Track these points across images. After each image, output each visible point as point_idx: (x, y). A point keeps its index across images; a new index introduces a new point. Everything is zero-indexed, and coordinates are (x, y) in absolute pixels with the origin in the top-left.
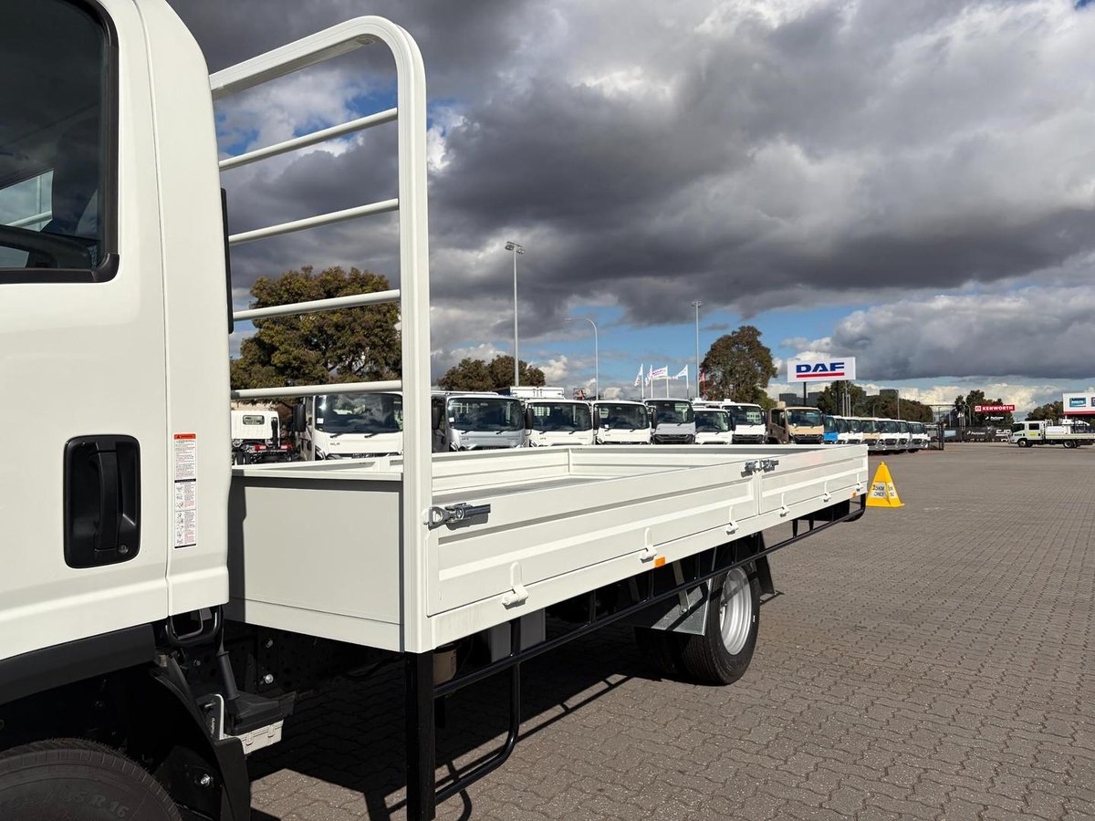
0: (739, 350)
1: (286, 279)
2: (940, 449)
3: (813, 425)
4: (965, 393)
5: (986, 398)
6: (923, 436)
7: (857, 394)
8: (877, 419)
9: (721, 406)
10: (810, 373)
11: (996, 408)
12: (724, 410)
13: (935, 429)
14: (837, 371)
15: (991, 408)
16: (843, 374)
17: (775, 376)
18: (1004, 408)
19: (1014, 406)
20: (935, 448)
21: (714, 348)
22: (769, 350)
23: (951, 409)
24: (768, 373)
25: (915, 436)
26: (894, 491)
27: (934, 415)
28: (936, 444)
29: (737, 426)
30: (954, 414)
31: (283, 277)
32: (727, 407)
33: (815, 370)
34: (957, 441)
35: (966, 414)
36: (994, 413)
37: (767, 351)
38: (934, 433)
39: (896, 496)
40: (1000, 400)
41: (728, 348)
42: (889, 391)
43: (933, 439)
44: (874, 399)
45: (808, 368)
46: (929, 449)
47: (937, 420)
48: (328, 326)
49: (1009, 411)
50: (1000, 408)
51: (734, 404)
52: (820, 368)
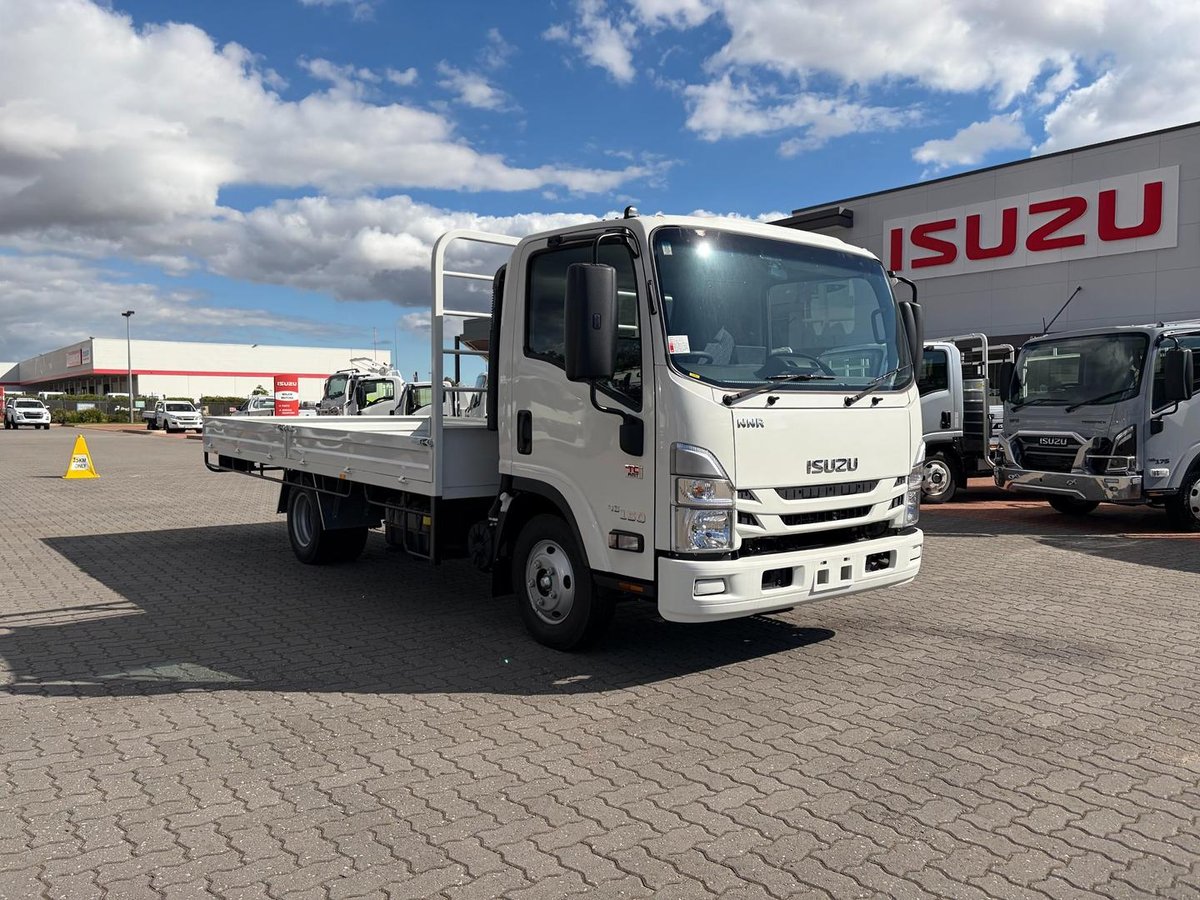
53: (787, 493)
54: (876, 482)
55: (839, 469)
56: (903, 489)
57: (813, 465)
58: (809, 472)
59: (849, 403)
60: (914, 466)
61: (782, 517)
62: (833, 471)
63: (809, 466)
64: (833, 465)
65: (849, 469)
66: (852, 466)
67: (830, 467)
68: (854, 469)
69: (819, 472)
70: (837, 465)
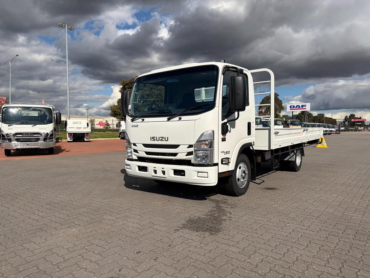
1: (131, 80)
2: (339, 134)
3: (297, 125)
4: (348, 115)
5: (356, 116)
6: (333, 129)
7: (310, 115)
8: (318, 124)
10: (295, 108)
11: (359, 120)
13: (337, 127)
14: (304, 108)
15: (357, 120)
16: (306, 109)
17: (283, 110)
18: (362, 120)
19: (365, 119)
20: (337, 133)
21: (263, 100)
22: (282, 101)
23: (343, 120)
24: (281, 109)
25: (331, 129)
26: (325, 143)
27: (337, 123)
28: (338, 132)
30: (344, 122)
31: (130, 80)
33: (296, 107)
34: (345, 131)
35: (349, 122)
36: (358, 122)
37: (281, 101)
38: (337, 128)
39: (326, 145)
40: (360, 117)
41: (268, 100)
42: (321, 114)
43: (337, 130)
44: (316, 117)
45: (294, 107)
46: (336, 133)
47: (338, 124)
48: (145, 95)
49: (364, 121)
50: (361, 120)
52: (298, 107)
53: (146, 146)
54: (179, 145)
55: (161, 140)
56: (192, 149)
57: (153, 138)
58: (151, 140)
59: (169, 120)
60: (197, 142)
61: (145, 152)
62: (159, 140)
63: (151, 138)
64: (159, 138)
65: (165, 140)
66: (166, 139)
67: (158, 139)
68: (168, 140)
69: (155, 140)
70: (160, 139)
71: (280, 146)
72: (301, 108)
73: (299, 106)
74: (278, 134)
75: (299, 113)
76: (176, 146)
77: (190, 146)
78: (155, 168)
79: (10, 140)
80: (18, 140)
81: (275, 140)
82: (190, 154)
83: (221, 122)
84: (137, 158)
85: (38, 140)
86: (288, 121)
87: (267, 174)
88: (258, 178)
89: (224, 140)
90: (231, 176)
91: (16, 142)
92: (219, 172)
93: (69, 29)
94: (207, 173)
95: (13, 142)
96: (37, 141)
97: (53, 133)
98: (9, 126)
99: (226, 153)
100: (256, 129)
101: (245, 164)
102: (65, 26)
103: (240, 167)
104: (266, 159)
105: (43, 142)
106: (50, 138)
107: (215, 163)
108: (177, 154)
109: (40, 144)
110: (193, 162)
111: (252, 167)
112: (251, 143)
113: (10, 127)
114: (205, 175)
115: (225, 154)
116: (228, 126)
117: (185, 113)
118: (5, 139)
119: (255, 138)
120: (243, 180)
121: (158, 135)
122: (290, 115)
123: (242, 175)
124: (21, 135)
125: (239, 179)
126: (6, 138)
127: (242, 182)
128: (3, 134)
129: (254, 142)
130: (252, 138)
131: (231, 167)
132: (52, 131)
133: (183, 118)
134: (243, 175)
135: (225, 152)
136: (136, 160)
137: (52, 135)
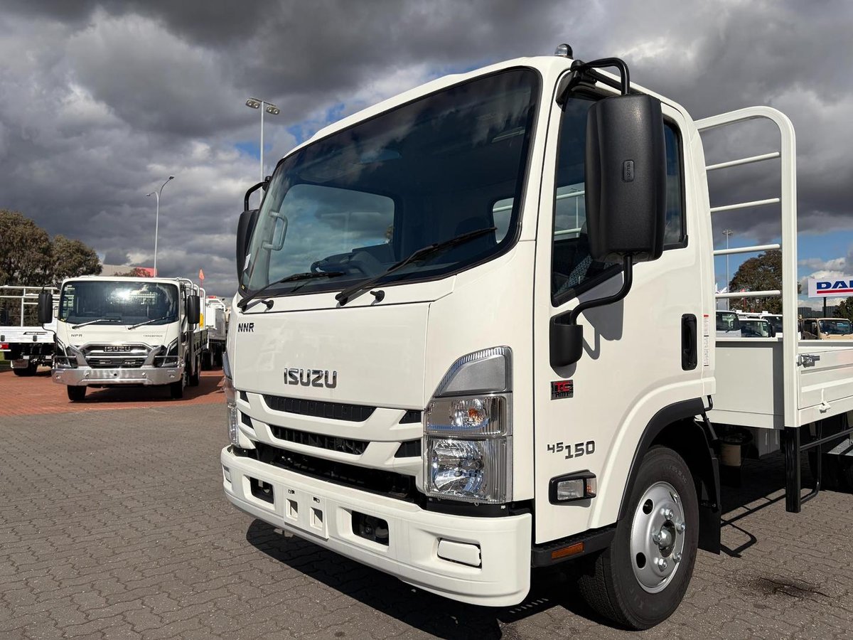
0: (765, 270)
3: (843, 333)
9: (761, 317)
10: (830, 289)
12: (763, 320)
21: (742, 269)
29: (777, 334)
32: (766, 317)
33: (835, 287)
41: (755, 268)
45: (828, 285)
51: (771, 315)
52: (840, 285)
54: (371, 409)
55: (314, 384)
56: (416, 430)
57: (291, 375)
58: (286, 383)
59: (343, 300)
60: (436, 396)
61: (272, 426)
62: (307, 384)
63: (285, 375)
64: (308, 376)
65: (328, 386)
66: (330, 381)
67: (305, 380)
68: (334, 386)
69: (296, 383)
70: (313, 377)
71: (825, 411)
72: (849, 288)
73: (843, 283)
74: (813, 365)
75: (842, 302)
76: (361, 412)
77: (411, 416)
78: (293, 492)
79: (74, 363)
80: (94, 363)
81: (805, 389)
82: (408, 448)
83: (547, 312)
84: (252, 447)
85: (139, 362)
86: (815, 321)
87: (763, 501)
88: (730, 522)
89: (561, 391)
90: (603, 552)
91: (88, 368)
92: (537, 542)
93: (267, 111)
94: (479, 546)
95: (80, 368)
96: (140, 366)
97: (177, 346)
98: (73, 328)
99: (573, 452)
100: (719, 344)
101: (671, 489)
102: (259, 105)
103: (649, 502)
104: (760, 455)
105: (150, 368)
106: (169, 360)
107: (515, 499)
108: (365, 444)
109: (143, 374)
110: (421, 484)
111: (705, 496)
112: (700, 400)
113: (77, 330)
114: (470, 553)
115: (570, 456)
116: (581, 327)
117: (397, 273)
118: (63, 360)
119: (713, 379)
120: (661, 562)
121: (305, 365)
122: (819, 307)
123: (656, 541)
124: (102, 351)
125: (641, 559)
126: (65, 358)
127: (658, 571)
128: (61, 347)
129: (709, 397)
130: (703, 380)
131: (602, 512)
132: (176, 341)
133: (392, 293)
134: (664, 535)
135: (568, 447)
136: (250, 454)
137: (175, 352)
